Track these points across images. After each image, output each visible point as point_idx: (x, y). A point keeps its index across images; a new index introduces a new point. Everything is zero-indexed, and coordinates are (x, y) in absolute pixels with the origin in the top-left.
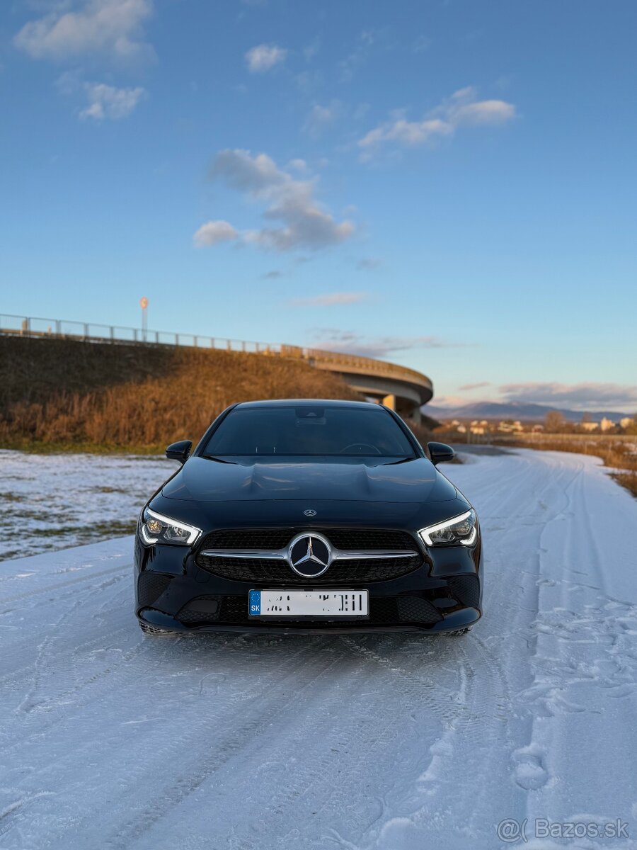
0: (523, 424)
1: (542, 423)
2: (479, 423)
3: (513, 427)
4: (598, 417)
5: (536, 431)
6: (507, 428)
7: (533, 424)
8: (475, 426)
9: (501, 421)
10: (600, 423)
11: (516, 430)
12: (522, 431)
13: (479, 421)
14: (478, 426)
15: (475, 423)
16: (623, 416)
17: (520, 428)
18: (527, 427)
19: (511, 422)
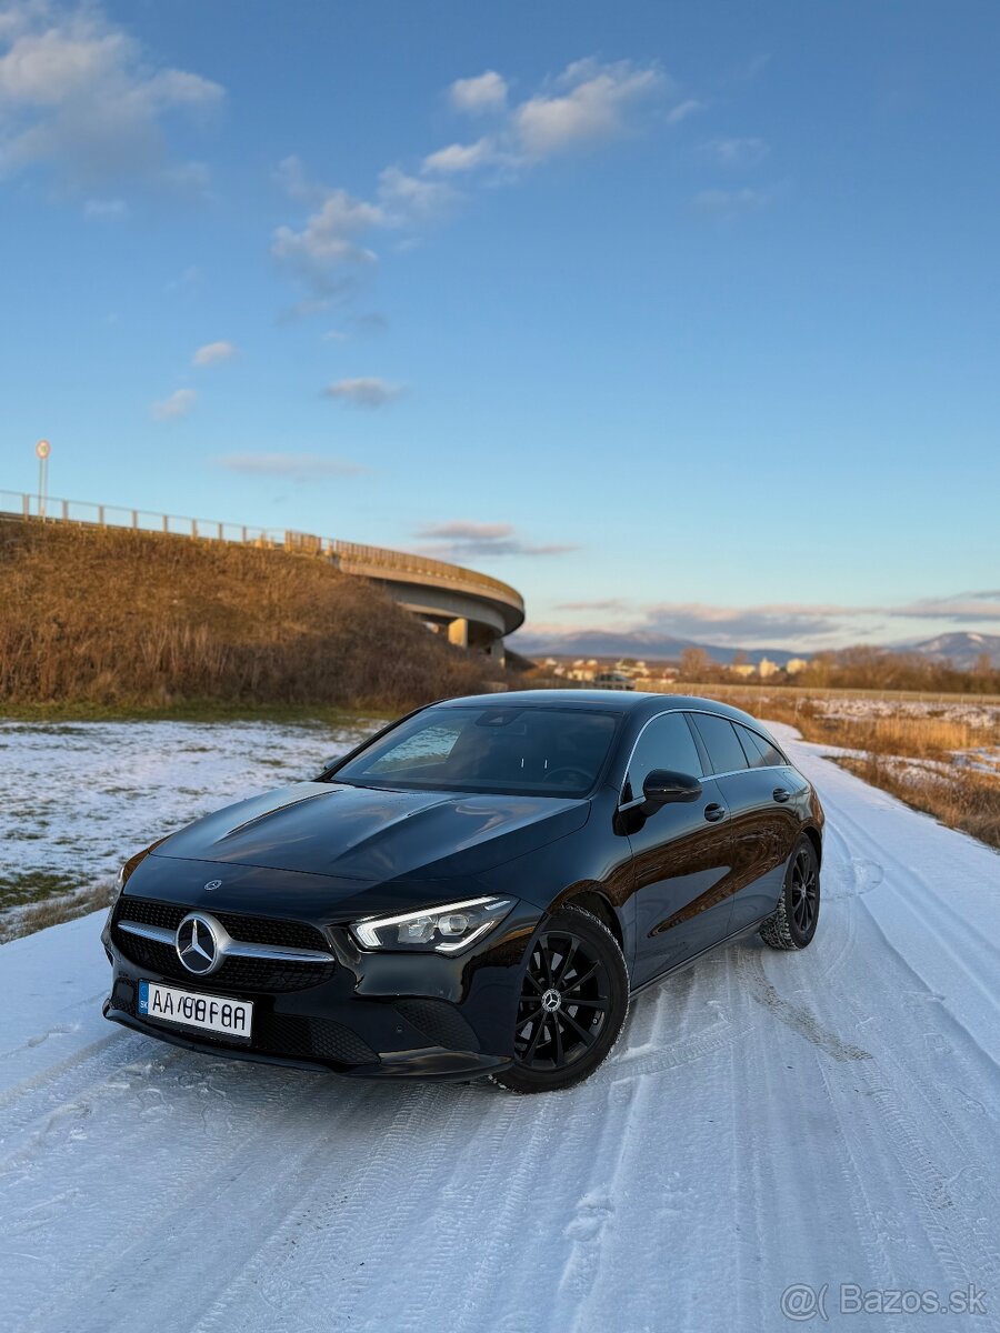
0: (649, 665)
1: (676, 665)
2: (585, 663)
3: (635, 670)
4: (755, 657)
5: (668, 677)
6: (626, 671)
7: (664, 665)
8: (580, 668)
9: (617, 660)
10: (757, 665)
11: (639, 675)
12: (648, 677)
13: (586, 659)
14: (584, 668)
15: (579, 663)
16: (791, 656)
17: (645, 671)
18: (655, 670)
19: (631, 663)
